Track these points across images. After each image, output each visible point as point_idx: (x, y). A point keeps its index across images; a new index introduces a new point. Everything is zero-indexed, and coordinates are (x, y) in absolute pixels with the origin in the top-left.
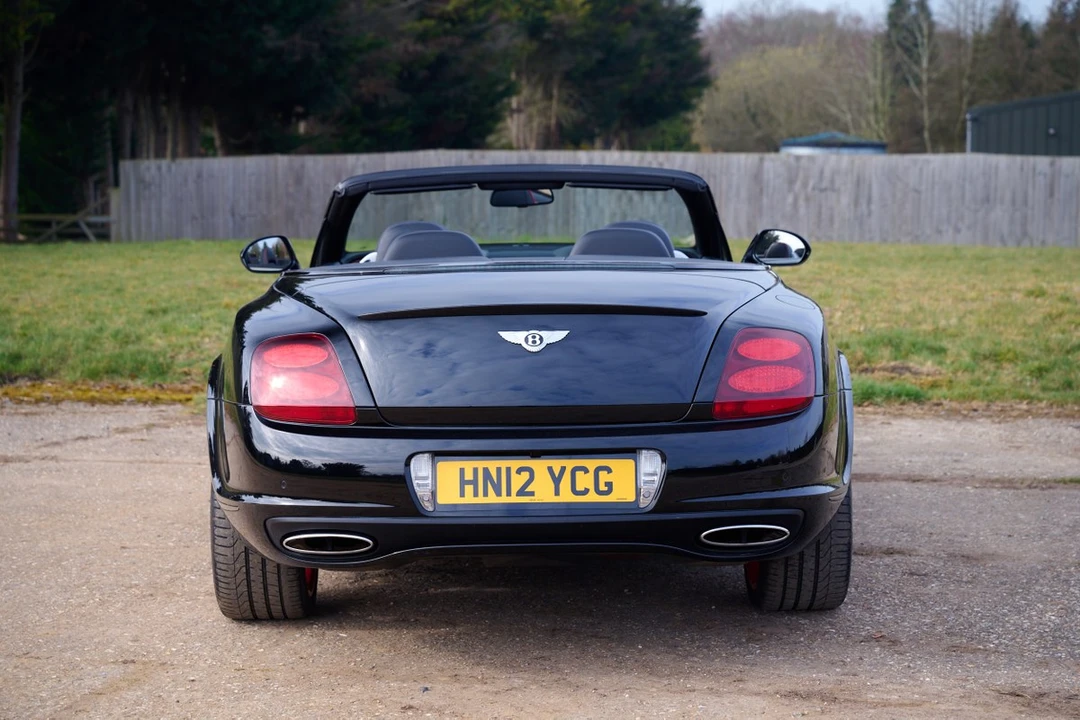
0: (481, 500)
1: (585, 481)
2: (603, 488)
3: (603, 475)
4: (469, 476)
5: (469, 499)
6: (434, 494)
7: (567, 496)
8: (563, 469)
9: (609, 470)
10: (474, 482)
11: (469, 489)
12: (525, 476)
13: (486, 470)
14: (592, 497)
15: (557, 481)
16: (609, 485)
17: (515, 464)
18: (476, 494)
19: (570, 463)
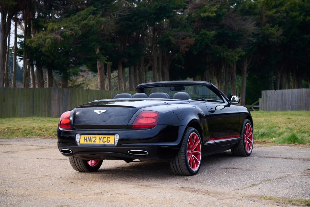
0: (87, 143)
1: (105, 140)
2: (108, 141)
3: (108, 138)
4: (86, 138)
5: (85, 143)
6: (80, 141)
7: (102, 143)
8: (102, 137)
9: (110, 138)
10: (86, 140)
11: (85, 141)
12: (95, 138)
13: (89, 137)
14: (106, 143)
15: (100, 139)
16: (109, 141)
17: (93, 136)
18: (86, 142)
19: (103, 136)
